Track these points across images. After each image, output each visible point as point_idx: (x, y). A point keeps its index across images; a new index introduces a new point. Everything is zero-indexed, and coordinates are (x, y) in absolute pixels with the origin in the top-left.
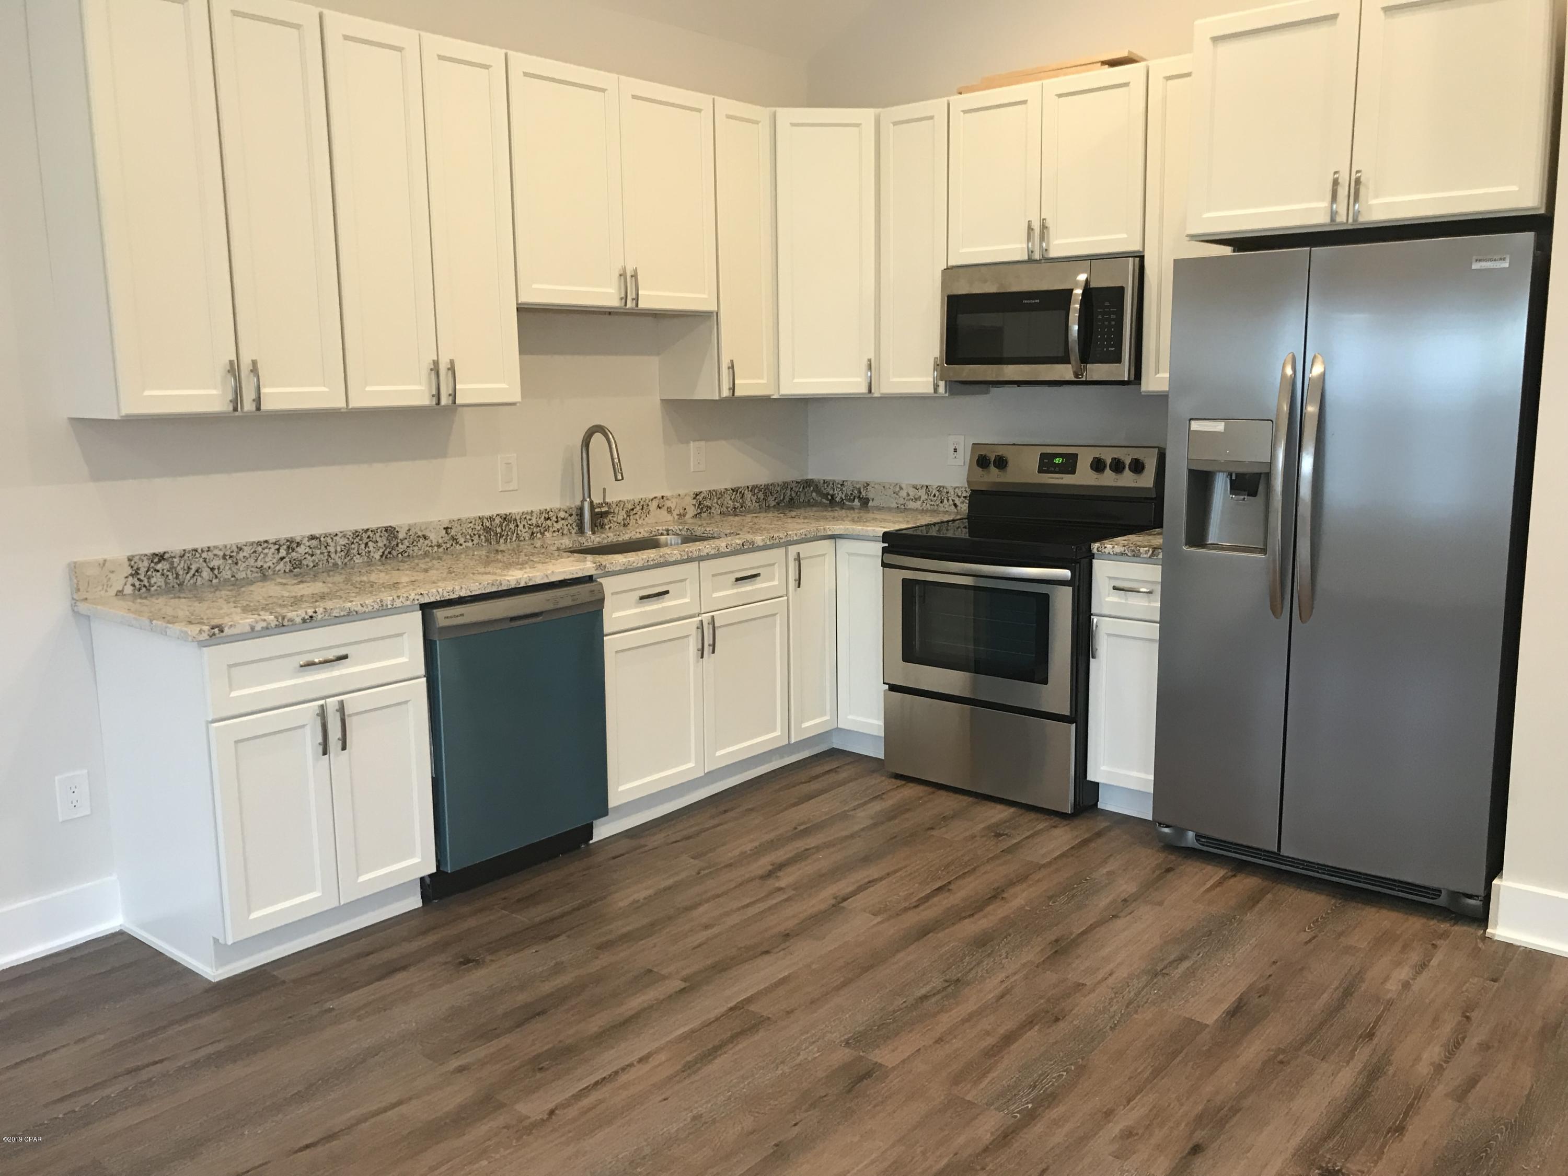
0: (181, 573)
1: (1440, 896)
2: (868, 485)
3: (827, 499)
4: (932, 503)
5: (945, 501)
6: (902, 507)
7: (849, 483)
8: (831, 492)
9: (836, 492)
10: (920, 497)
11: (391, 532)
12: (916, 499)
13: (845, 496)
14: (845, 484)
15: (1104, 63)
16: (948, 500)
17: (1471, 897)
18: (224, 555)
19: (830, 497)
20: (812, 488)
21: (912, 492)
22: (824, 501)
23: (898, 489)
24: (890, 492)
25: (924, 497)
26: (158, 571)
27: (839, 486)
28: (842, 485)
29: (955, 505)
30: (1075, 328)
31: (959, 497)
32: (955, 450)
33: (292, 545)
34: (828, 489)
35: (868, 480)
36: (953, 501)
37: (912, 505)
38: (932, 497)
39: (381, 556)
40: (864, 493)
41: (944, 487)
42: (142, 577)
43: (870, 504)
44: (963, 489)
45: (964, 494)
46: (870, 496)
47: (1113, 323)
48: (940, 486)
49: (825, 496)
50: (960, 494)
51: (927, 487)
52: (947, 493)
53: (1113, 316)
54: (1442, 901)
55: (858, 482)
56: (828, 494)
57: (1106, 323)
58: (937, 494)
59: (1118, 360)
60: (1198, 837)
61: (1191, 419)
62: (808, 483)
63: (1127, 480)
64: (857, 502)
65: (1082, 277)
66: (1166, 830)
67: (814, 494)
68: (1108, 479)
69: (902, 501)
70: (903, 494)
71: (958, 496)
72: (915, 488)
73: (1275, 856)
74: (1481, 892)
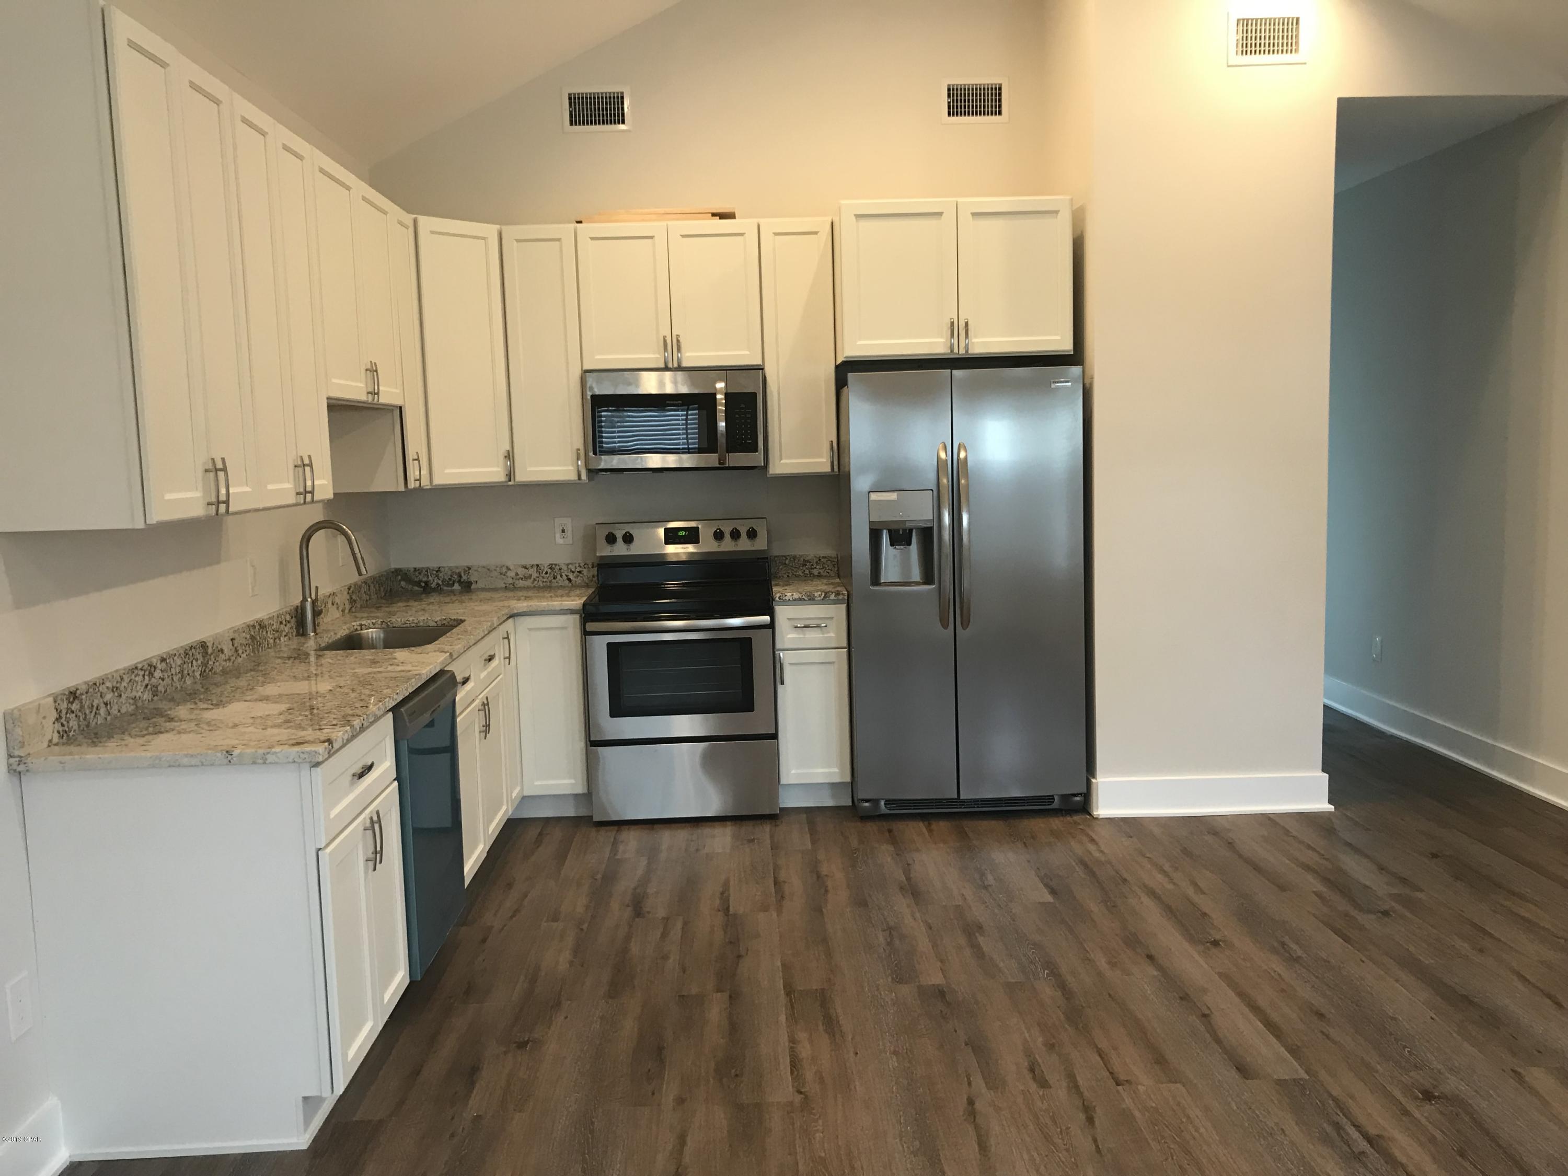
0: (87, 712)
1: (1053, 802)
2: (469, 569)
3: (420, 586)
4: (545, 580)
5: (559, 577)
6: (511, 586)
7: (447, 569)
8: (425, 579)
9: (430, 578)
10: (531, 575)
11: (203, 645)
12: (526, 578)
13: (442, 581)
14: (442, 569)
15: (714, 215)
16: (561, 576)
17: (1075, 795)
18: (113, 687)
19: (423, 584)
20: (399, 577)
21: (521, 572)
22: (416, 588)
23: (504, 570)
24: (495, 574)
25: (535, 575)
26: (73, 712)
27: (435, 572)
28: (437, 572)
29: (569, 580)
30: (722, 424)
31: (573, 572)
32: (563, 531)
33: (150, 669)
34: (421, 577)
35: (469, 564)
36: (567, 576)
37: (521, 583)
38: (543, 575)
39: (200, 675)
40: (464, 577)
41: (556, 565)
42: (63, 721)
43: (473, 586)
44: (577, 565)
45: (578, 569)
46: (473, 579)
47: (749, 421)
48: (552, 564)
49: (418, 584)
50: (573, 570)
51: (538, 566)
52: (560, 569)
53: (748, 416)
54: (1056, 804)
55: (457, 567)
56: (421, 581)
57: (743, 421)
58: (549, 571)
59: (755, 449)
60: (888, 802)
61: (869, 492)
62: (397, 571)
63: (744, 544)
64: (457, 587)
65: (720, 385)
66: (867, 804)
67: (403, 584)
68: (728, 545)
69: (511, 581)
70: (511, 574)
71: (571, 571)
72: (525, 567)
73: (958, 801)
74: (1085, 791)
